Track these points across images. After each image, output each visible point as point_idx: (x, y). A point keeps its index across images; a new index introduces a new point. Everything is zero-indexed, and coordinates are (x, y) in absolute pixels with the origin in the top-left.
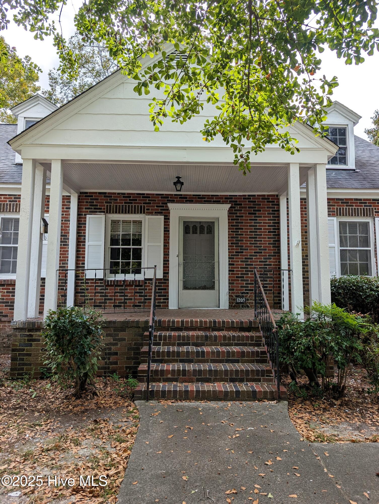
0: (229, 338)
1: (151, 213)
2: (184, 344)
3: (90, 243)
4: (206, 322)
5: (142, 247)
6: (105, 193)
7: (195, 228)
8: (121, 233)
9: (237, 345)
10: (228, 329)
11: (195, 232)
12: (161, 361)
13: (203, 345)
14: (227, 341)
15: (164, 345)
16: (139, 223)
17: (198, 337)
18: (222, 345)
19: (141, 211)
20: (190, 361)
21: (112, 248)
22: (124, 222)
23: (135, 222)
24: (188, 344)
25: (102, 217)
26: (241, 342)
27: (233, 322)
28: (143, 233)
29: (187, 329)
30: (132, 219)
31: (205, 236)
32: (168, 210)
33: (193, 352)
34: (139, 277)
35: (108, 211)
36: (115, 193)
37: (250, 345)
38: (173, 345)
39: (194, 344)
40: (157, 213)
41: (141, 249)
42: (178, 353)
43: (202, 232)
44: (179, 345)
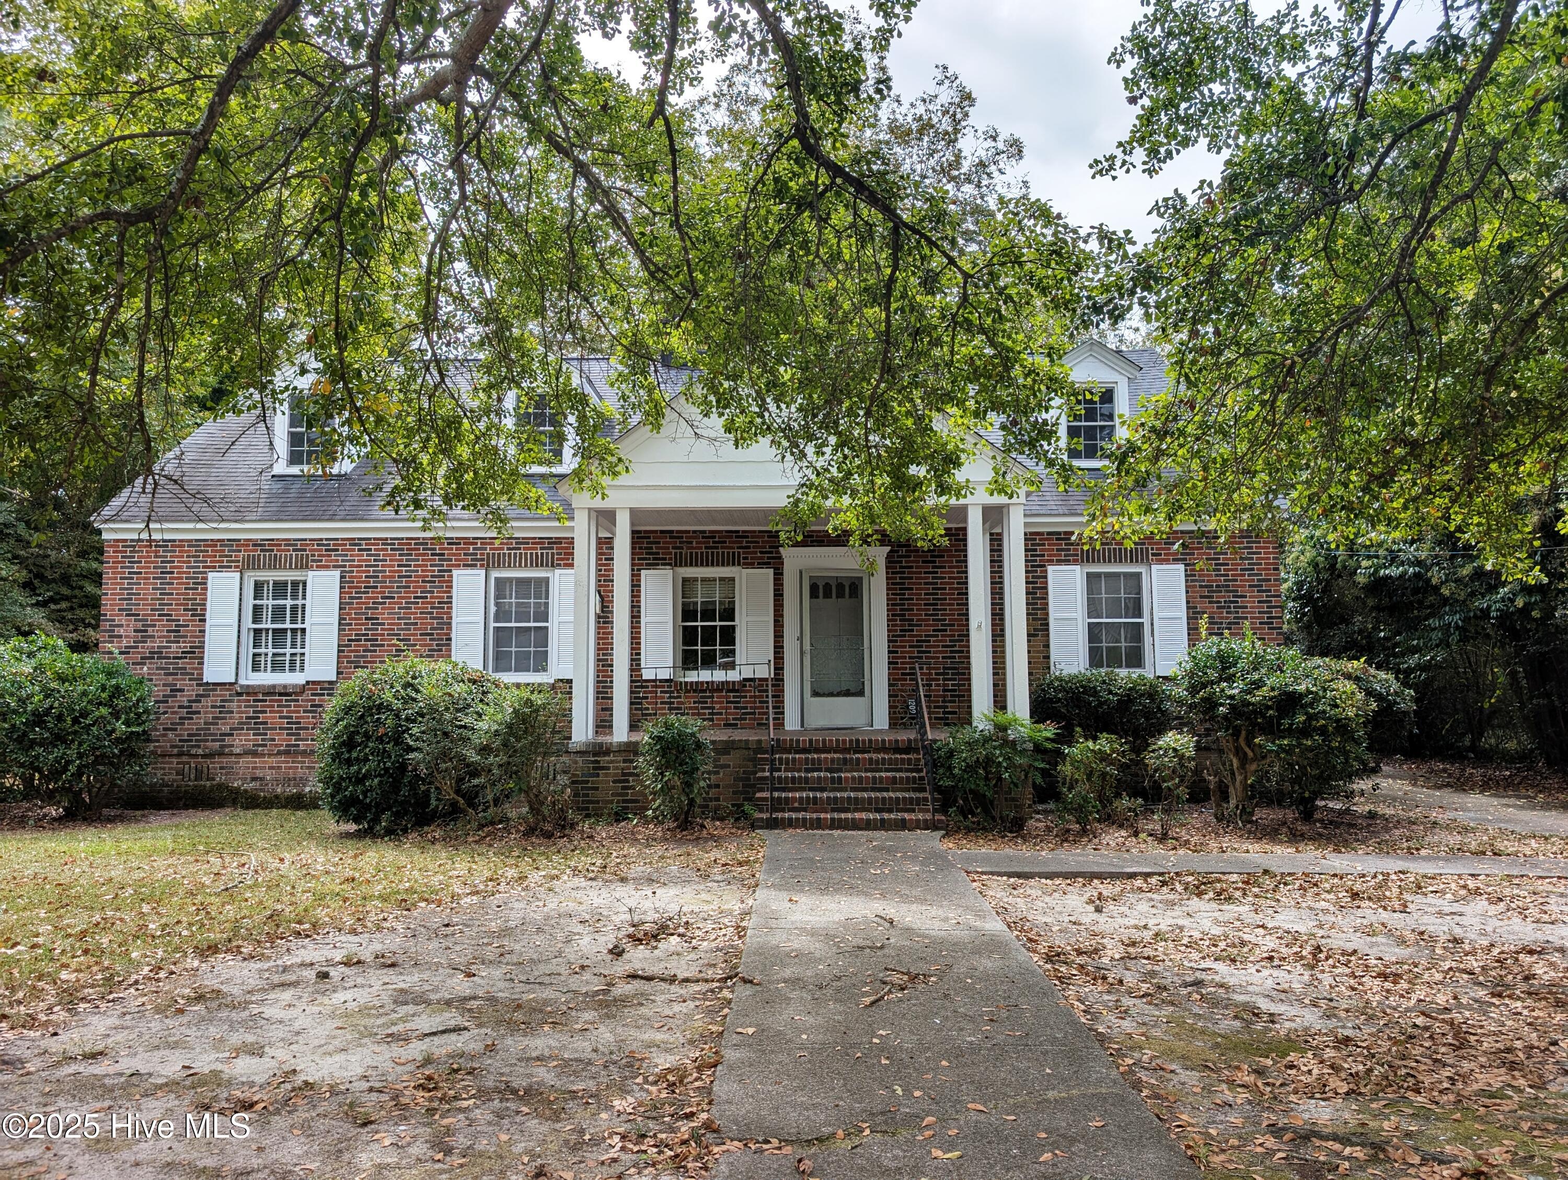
0: (877, 762)
1: (750, 565)
2: (814, 770)
3: (649, 619)
4: (844, 741)
5: (737, 622)
6: (671, 532)
7: (827, 587)
8: (699, 600)
9: (887, 770)
10: (877, 750)
11: (827, 595)
12: (784, 790)
13: (840, 770)
14: (874, 766)
15: (786, 770)
16: (730, 581)
17: (833, 760)
18: (866, 771)
19: (732, 561)
20: (822, 790)
21: (685, 628)
22: (704, 580)
23: (722, 579)
24: (820, 770)
25: (666, 574)
26: (894, 766)
27: (884, 741)
28: (737, 599)
29: (817, 751)
30: (717, 576)
31: (846, 601)
32: (780, 558)
33: (826, 778)
34: (733, 676)
35: (678, 562)
36: (688, 532)
37: (907, 770)
38: (799, 771)
39: (827, 770)
40: (762, 565)
41: (733, 627)
42: (806, 778)
43: (840, 595)
44: (807, 770)
